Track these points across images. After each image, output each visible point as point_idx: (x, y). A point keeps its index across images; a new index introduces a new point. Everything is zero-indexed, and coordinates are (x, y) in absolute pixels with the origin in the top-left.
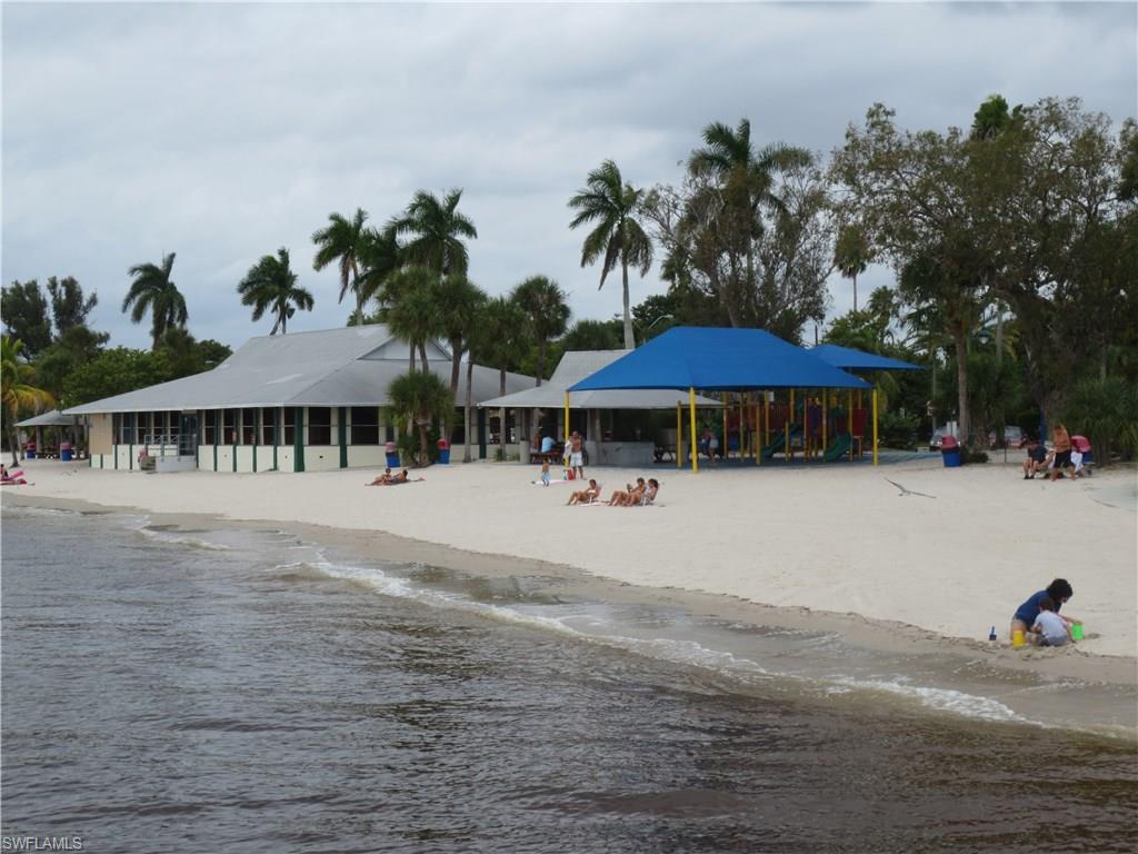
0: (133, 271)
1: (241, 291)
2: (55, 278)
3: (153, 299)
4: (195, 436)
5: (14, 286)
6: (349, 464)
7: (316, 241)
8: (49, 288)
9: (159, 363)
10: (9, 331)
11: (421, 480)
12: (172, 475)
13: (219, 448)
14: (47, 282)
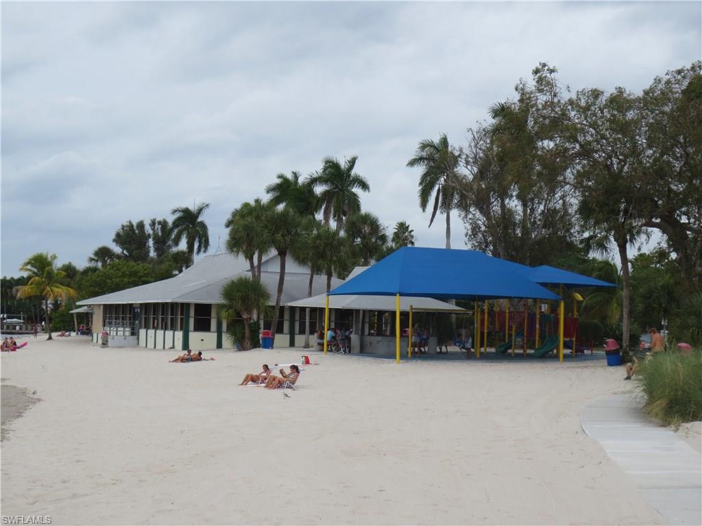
0: (175, 211)
1: (227, 226)
2: (155, 219)
3: (185, 232)
4: (137, 322)
5: (128, 224)
6: (223, 347)
7: (268, 192)
8: (150, 225)
9: (146, 272)
10: (123, 252)
11: (212, 359)
12: (118, 350)
13: (149, 331)
14: (150, 222)
